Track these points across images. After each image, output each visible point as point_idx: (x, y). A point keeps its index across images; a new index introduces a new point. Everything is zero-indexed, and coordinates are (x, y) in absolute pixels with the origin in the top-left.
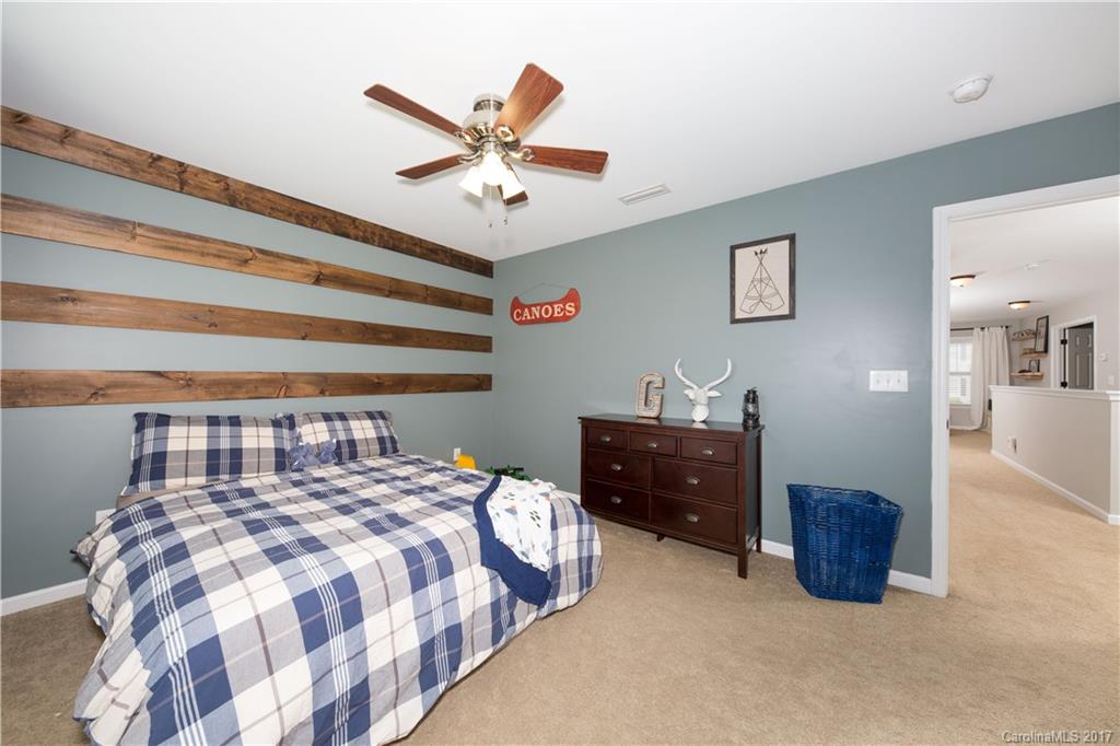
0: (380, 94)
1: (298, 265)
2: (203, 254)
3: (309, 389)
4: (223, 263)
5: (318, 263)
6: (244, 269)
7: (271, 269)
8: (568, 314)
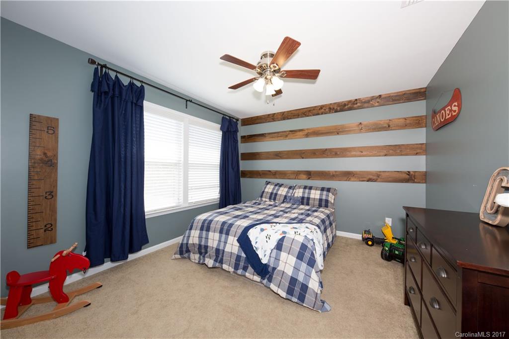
0: (235, 87)
1: (301, 132)
2: (278, 137)
3: (304, 176)
4: (282, 138)
5: (307, 129)
6: (287, 138)
7: (293, 136)
8: (454, 114)
